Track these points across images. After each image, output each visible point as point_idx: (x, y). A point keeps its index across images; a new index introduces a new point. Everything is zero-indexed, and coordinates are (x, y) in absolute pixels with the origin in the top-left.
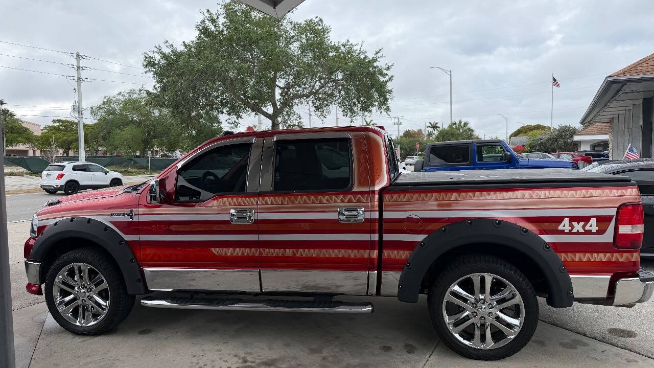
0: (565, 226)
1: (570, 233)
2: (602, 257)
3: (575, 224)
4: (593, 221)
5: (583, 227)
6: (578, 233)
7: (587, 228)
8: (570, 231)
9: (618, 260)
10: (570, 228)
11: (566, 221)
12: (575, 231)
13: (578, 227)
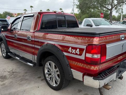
0: (70, 50)
1: (71, 53)
2: (80, 65)
3: (73, 50)
4: (78, 50)
5: (75, 51)
6: (73, 54)
7: (76, 52)
8: (72, 52)
9: (86, 67)
10: (71, 51)
11: (70, 48)
12: (73, 53)
13: (74, 51)
